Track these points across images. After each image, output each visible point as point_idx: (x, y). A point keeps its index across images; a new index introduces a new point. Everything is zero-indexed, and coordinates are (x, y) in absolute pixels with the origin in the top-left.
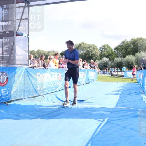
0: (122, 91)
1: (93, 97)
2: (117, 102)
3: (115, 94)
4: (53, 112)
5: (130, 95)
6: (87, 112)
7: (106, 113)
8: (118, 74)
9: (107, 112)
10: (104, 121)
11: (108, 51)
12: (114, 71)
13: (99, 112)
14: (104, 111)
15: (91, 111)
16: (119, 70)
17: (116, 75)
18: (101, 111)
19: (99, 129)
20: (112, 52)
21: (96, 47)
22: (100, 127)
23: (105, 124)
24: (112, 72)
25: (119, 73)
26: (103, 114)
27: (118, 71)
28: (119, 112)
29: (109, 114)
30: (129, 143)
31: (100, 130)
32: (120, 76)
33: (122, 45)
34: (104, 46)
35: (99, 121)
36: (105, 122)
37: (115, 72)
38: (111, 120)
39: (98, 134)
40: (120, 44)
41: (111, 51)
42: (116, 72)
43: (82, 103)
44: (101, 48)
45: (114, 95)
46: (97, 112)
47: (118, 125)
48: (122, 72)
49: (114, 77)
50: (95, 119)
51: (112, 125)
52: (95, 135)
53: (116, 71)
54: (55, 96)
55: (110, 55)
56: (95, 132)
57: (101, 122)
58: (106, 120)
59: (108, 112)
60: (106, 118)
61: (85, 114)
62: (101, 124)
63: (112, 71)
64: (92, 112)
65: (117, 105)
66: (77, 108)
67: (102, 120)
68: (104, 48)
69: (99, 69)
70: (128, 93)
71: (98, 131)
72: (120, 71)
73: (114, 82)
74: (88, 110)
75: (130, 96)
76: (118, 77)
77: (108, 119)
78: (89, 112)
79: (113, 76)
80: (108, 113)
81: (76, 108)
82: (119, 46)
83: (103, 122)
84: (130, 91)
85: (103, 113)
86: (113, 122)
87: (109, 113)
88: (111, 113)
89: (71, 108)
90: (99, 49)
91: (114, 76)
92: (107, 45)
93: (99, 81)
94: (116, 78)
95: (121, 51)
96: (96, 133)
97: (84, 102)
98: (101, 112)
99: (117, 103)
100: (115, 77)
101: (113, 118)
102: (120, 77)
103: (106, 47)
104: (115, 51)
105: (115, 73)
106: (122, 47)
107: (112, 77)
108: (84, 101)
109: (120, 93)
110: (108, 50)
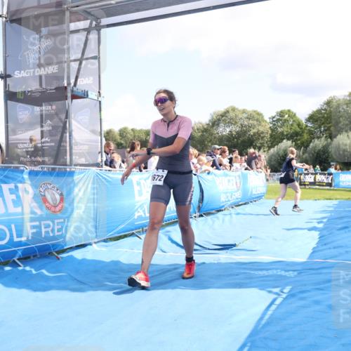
0: (325, 220)
1: (255, 237)
2: (314, 248)
3: (310, 229)
4: (160, 274)
5: (347, 230)
6: (242, 271)
7: (287, 273)
8: (317, 180)
9: (288, 271)
10: (282, 292)
11: (292, 125)
12: (308, 174)
13: (270, 272)
14: (282, 270)
15: (251, 269)
16: (318, 171)
17: (311, 184)
18: (276, 269)
19: (270, 312)
20: (301, 129)
21: (263, 117)
22: (274, 307)
23: (285, 299)
24: (302, 177)
25: (320, 178)
26: (281, 276)
27: (316, 174)
28: (319, 271)
29: (295, 276)
30: (343, 345)
31: (272, 315)
32: (321, 184)
33: (325, 110)
34: (281, 114)
35: (270, 292)
36: (284, 296)
37: (310, 175)
38: (298, 291)
39: (268, 324)
40: (320, 107)
41: (299, 125)
42: (313, 177)
43: (229, 251)
44: (274, 119)
45: (306, 231)
46: (265, 273)
47: (317, 302)
48: (325, 174)
49: (307, 187)
50: (262, 289)
51: (302, 303)
52: (261, 326)
53: (312, 174)
54: (166, 235)
55: (297, 134)
56: (261, 318)
57: (275, 296)
58: (287, 290)
59: (291, 272)
60: (287, 285)
61: (237, 277)
62: (275, 300)
63: (301, 174)
64: (252, 272)
65: (314, 254)
66: (218, 263)
67: (277, 290)
68: (282, 117)
69: (269, 171)
70: (340, 226)
71: (267, 317)
72: (320, 174)
73: (307, 199)
74: (245, 269)
75: (346, 232)
76: (317, 187)
77: (290, 287)
78: (248, 271)
79: (305, 185)
80: (291, 274)
81: (215, 263)
82: (319, 111)
83: (279, 295)
84: (346, 220)
85: (279, 273)
86: (305, 295)
87: (296, 273)
88: (298, 274)
89: (204, 263)
90: (268, 121)
91: (308, 185)
92: (289, 111)
93: (270, 199)
94: (312, 190)
95: (323, 124)
96: (263, 322)
97: (234, 248)
98: (275, 272)
99: (315, 251)
100: (310, 188)
101: (305, 285)
102: (321, 187)
103: (286, 116)
104: (309, 125)
105: (309, 179)
106: (325, 113)
107: (303, 187)
108: (234, 245)
109: (321, 226)
110: (291, 123)
